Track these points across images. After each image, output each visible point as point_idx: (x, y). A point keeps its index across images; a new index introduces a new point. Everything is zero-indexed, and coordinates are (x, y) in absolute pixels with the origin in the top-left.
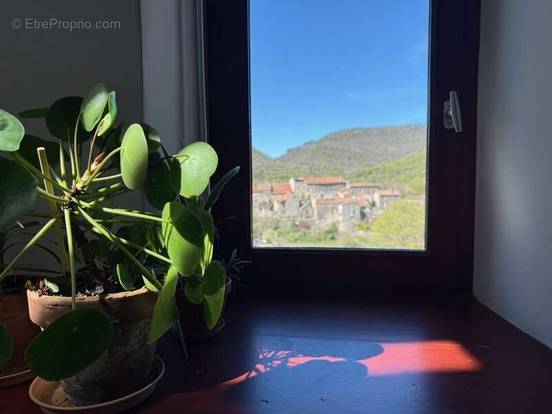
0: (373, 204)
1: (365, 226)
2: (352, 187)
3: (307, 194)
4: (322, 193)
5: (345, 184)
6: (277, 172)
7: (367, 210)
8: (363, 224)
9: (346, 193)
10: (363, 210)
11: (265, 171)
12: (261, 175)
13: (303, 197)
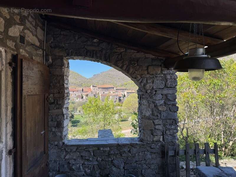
0: (125, 96)
1: (121, 105)
2: (116, 89)
3: (97, 92)
4: (104, 91)
5: (113, 88)
6: (89, 84)
7: (122, 98)
8: (120, 104)
9: (114, 91)
10: (120, 98)
11: (83, 84)
12: (81, 85)
13: (96, 93)
